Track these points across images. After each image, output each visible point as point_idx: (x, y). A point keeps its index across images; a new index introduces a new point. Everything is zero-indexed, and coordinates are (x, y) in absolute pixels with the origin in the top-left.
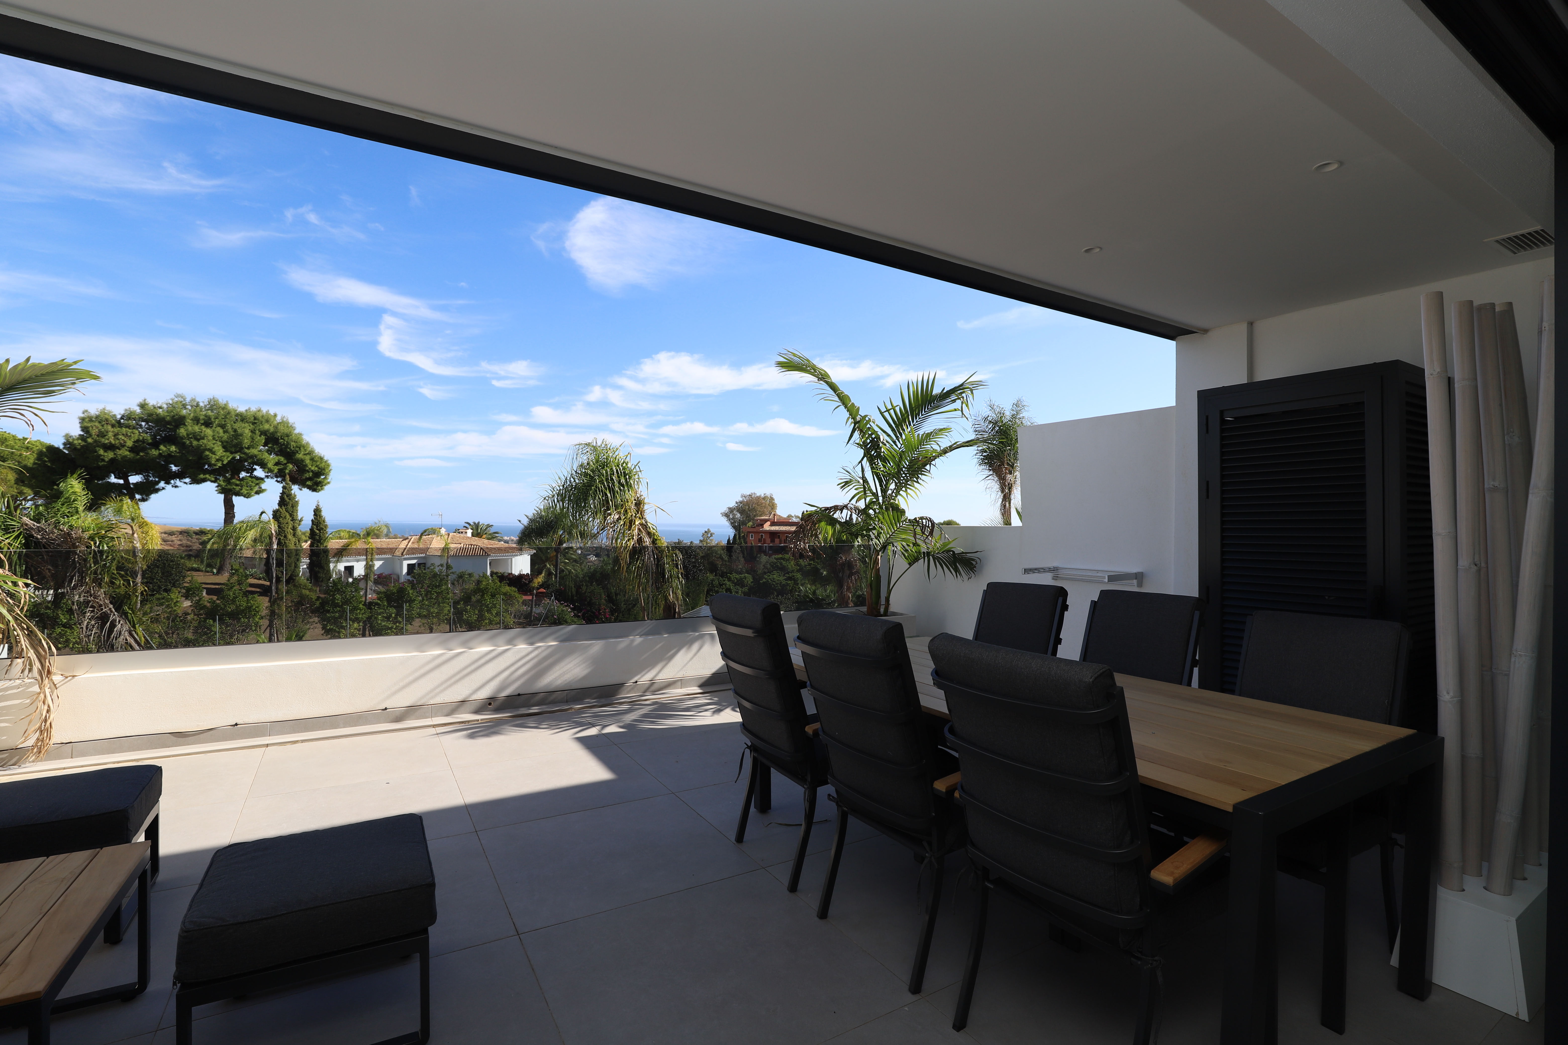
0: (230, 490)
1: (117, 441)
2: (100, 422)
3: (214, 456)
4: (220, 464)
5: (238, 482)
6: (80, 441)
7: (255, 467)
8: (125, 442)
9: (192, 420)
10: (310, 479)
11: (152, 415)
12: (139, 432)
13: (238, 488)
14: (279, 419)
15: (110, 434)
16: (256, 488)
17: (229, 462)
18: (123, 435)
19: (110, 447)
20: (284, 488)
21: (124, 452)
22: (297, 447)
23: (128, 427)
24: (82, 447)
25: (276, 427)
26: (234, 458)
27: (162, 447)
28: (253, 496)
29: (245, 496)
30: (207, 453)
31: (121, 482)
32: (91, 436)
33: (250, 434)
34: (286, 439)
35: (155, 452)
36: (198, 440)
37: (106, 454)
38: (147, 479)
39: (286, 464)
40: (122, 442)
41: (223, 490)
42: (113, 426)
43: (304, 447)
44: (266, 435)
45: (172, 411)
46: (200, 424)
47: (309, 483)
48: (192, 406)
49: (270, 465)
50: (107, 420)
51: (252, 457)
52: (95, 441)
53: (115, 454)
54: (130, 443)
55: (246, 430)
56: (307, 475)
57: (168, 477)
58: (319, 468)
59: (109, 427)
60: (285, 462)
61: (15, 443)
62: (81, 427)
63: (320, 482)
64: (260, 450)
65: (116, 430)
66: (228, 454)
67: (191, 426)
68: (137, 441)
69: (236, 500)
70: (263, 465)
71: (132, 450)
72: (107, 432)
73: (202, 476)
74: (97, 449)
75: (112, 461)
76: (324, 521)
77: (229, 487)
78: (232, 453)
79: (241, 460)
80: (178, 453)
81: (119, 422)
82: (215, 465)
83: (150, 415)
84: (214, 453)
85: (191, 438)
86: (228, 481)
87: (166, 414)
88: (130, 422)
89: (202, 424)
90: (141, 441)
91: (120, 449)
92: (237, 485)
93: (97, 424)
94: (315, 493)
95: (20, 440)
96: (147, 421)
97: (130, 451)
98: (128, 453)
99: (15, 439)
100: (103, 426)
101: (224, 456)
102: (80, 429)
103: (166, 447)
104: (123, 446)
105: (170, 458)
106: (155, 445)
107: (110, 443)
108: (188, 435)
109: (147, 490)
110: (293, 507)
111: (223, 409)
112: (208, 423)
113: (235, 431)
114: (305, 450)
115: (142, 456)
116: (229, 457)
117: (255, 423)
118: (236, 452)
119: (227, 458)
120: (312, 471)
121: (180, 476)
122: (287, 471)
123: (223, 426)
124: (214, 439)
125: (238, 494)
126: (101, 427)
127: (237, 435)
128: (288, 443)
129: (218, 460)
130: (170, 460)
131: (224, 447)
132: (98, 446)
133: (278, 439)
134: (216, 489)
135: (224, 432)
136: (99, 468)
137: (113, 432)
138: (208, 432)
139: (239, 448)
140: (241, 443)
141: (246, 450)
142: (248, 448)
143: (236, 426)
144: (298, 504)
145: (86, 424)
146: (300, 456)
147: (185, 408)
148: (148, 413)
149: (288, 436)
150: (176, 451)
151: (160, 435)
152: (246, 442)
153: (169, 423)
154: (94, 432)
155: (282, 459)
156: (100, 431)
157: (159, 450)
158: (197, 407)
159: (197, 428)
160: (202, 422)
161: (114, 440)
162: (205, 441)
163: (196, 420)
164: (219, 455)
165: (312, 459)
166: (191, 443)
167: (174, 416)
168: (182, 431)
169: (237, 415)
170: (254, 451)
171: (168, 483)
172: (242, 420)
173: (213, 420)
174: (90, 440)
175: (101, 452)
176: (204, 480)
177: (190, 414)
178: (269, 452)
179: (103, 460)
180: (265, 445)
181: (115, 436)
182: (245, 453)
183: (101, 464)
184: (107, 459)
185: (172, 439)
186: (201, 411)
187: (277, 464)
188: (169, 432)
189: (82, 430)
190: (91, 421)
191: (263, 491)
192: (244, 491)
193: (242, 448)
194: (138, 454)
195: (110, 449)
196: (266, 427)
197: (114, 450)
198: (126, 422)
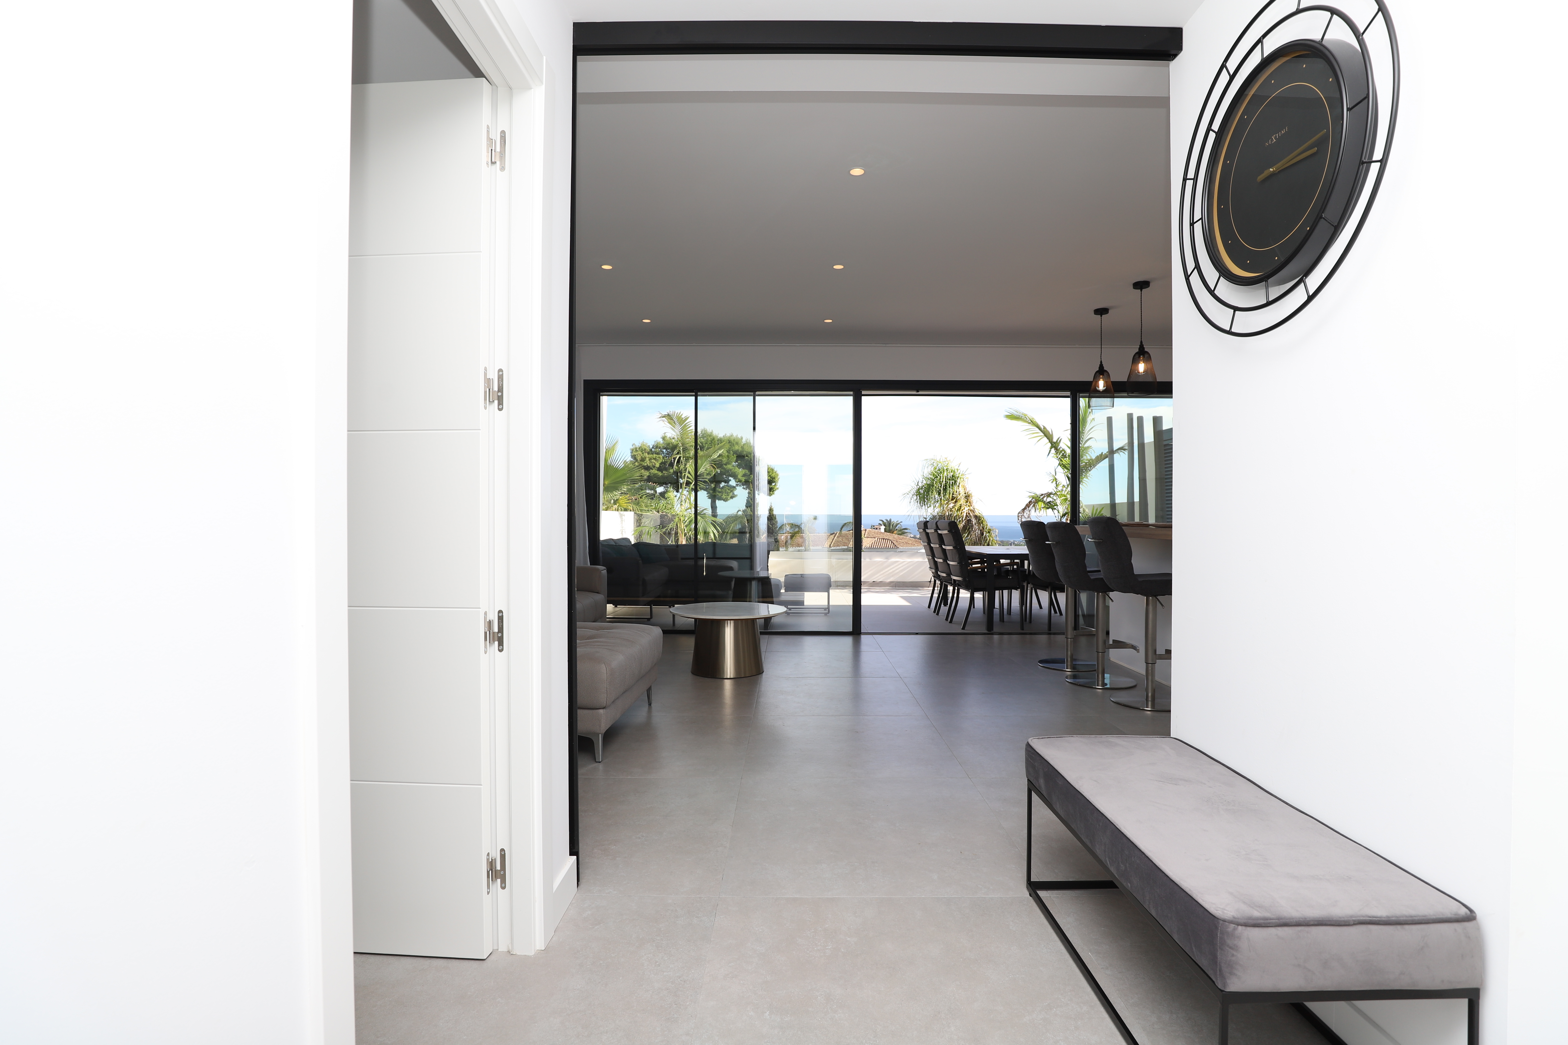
0: (715, 496)
1: (651, 464)
4: (709, 478)
5: (720, 490)
6: (631, 464)
7: (730, 478)
11: (669, 444)
12: (662, 457)
13: (719, 495)
14: (744, 441)
15: (647, 459)
16: (731, 494)
17: (714, 476)
18: (654, 459)
21: (654, 471)
23: (656, 453)
24: (632, 468)
25: (742, 447)
26: (717, 473)
28: (729, 500)
29: (724, 500)
32: (637, 461)
33: (727, 454)
35: (671, 470)
39: (749, 475)
40: (654, 464)
41: (712, 497)
42: (648, 453)
44: (737, 454)
49: (740, 477)
50: (645, 450)
51: (728, 471)
52: (639, 464)
53: (650, 473)
54: (658, 465)
58: (772, 477)
59: (647, 454)
60: (749, 473)
62: (632, 455)
63: (772, 488)
64: (733, 466)
65: (651, 456)
66: (714, 469)
68: (662, 463)
69: (719, 503)
70: (735, 476)
71: (659, 469)
72: (645, 458)
73: (698, 487)
75: (648, 477)
76: (775, 519)
77: (714, 494)
78: (716, 469)
79: (722, 474)
81: (651, 450)
83: (668, 444)
86: (714, 490)
88: (657, 449)
91: (652, 469)
92: (719, 492)
93: (640, 453)
94: (769, 496)
96: (665, 449)
97: (658, 470)
98: (656, 472)
100: (643, 453)
101: (711, 472)
104: (654, 467)
107: (647, 465)
110: (755, 507)
111: (710, 436)
115: (664, 473)
116: (714, 472)
117: (730, 445)
118: (718, 468)
121: (686, 486)
122: (750, 481)
125: (720, 499)
126: (642, 455)
132: (640, 468)
133: (742, 456)
134: (707, 495)
137: (649, 457)
139: (720, 465)
140: (721, 461)
142: (726, 465)
144: (758, 505)
145: (634, 453)
152: (725, 460)
153: (678, 449)
154: (639, 458)
156: (641, 458)
161: (649, 463)
169: (718, 440)
170: (729, 467)
172: (722, 444)
174: (636, 464)
175: (642, 472)
176: (699, 490)
178: (739, 466)
180: (736, 461)
181: (649, 460)
182: (724, 469)
187: (744, 475)
189: (632, 457)
190: (637, 451)
191: (736, 496)
192: (724, 497)
193: (723, 465)
194: (662, 473)
195: (647, 470)
196: (737, 448)
197: (649, 470)
198: (655, 450)
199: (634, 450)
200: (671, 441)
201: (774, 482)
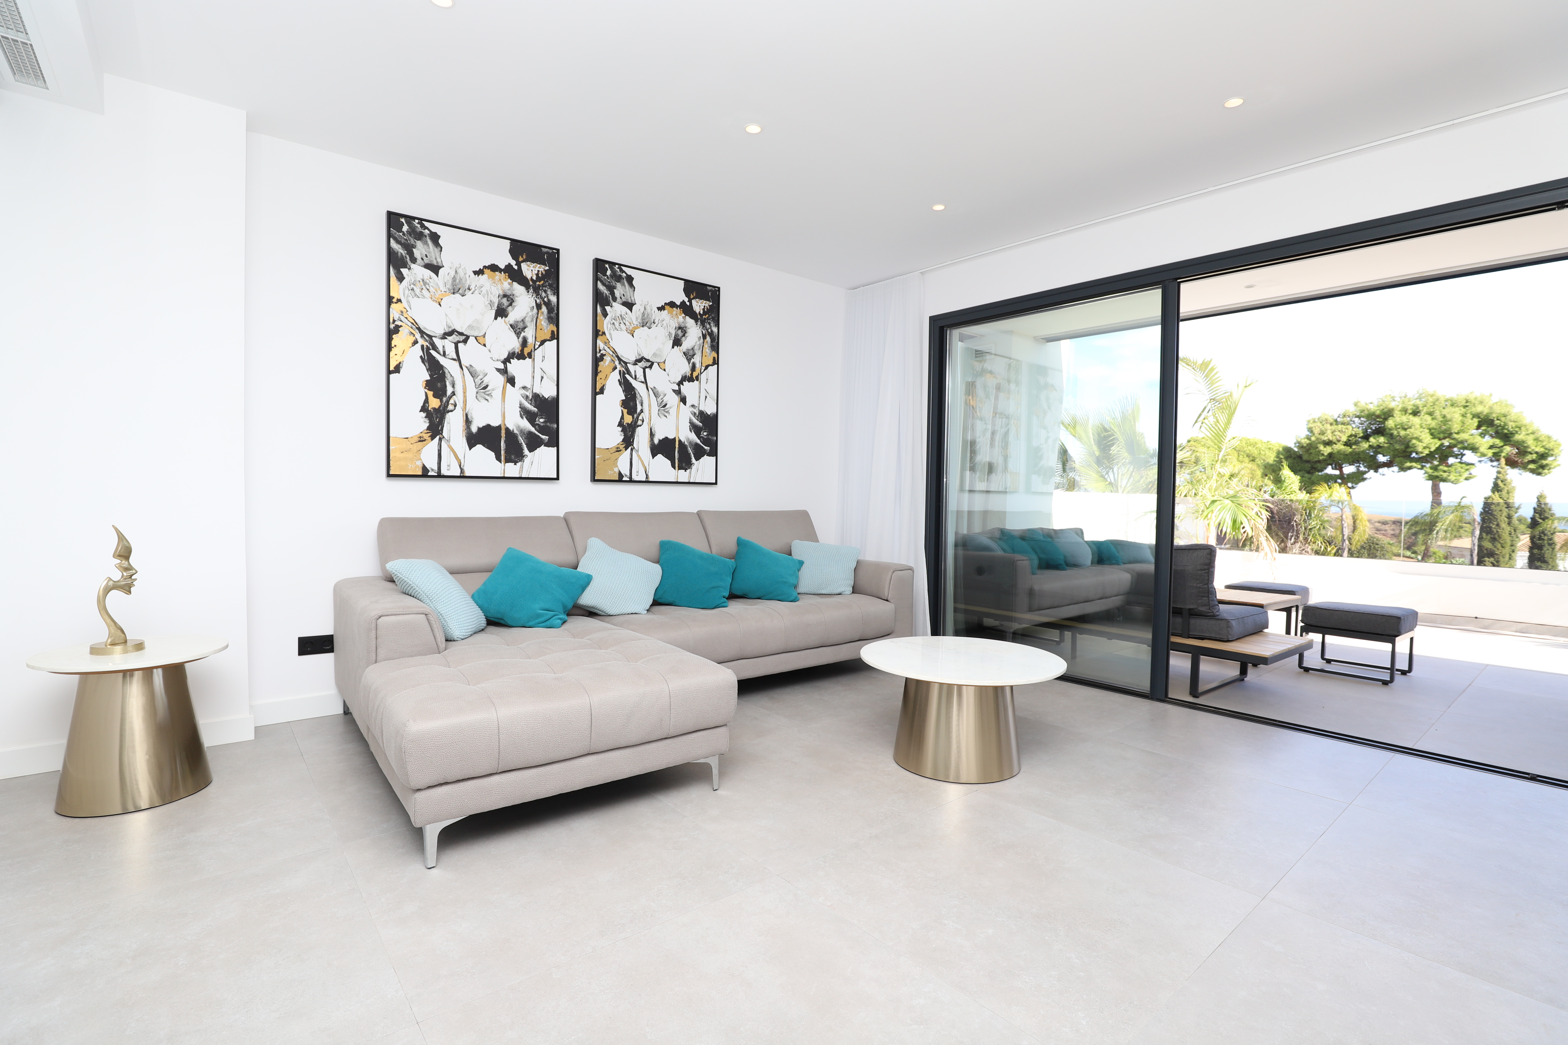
0: (1437, 477)
1: (1334, 437)
2: (1321, 422)
3: (1420, 444)
4: (1427, 452)
5: (1446, 469)
6: (1306, 440)
7: (1466, 452)
8: (1340, 438)
9: (1400, 411)
10: (1533, 462)
11: (1364, 411)
12: (1353, 428)
13: (1445, 475)
14: (1495, 399)
15: (1329, 432)
16: (1466, 475)
17: (1437, 449)
18: (1339, 431)
19: (1329, 443)
20: (1499, 472)
21: (1339, 447)
22: (1517, 427)
23: (1343, 424)
24: (1308, 445)
25: (1491, 408)
26: (1442, 445)
27: (1372, 439)
28: (1462, 481)
29: (1452, 482)
30: (1414, 441)
31: (1337, 472)
32: (1314, 434)
33: (1461, 418)
34: (1503, 419)
35: (1365, 445)
36: (1405, 429)
37: (1325, 449)
38: (1358, 469)
39: (1502, 446)
40: (1338, 438)
41: (1431, 478)
42: (1331, 424)
43: (1525, 426)
44: (1479, 417)
45: (1381, 405)
46: (1407, 414)
47: (1532, 466)
48: (1401, 398)
49: (1483, 449)
50: (1326, 420)
51: (1462, 442)
52: (1317, 439)
53: (1332, 449)
54: (1344, 438)
55: (1455, 416)
56: (1529, 457)
57: (1376, 466)
58: (1546, 449)
59: (1328, 426)
60: (1502, 444)
61: (1262, 445)
62: (1307, 428)
63: (1547, 465)
64: (1471, 434)
65: (1334, 427)
66: (1436, 441)
67: (1400, 417)
68: (1351, 436)
69: (1442, 485)
70: (1474, 449)
71: (1347, 444)
72: (1326, 430)
73: (1408, 464)
74: (1319, 445)
75: (1330, 455)
76: (1550, 510)
77: (1436, 474)
78: (1440, 439)
79: (1450, 447)
80: (1387, 443)
81: (1336, 421)
82: (1422, 453)
83: (1362, 411)
84: (1420, 441)
85: (1399, 428)
86: (1435, 468)
87: (1377, 408)
88: (1345, 419)
89: (1410, 414)
90: (1354, 436)
91: (1336, 444)
92: (1445, 472)
93: (1319, 424)
94: (1539, 477)
95: (1265, 443)
96: (1359, 417)
97: (1344, 445)
98: (1343, 447)
99: (1262, 443)
100: (1323, 425)
101: (1431, 443)
102: (1306, 430)
103: (1375, 438)
104: (1339, 441)
105: (1378, 449)
106: (1366, 437)
107: (1329, 439)
108: (1396, 426)
109: (1358, 478)
110: (1508, 493)
111: (1432, 396)
112: (1415, 413)
113: (1444, 417)
114: (1527, 430)
115: (1355, 449)
116: (1436, 444)
117: (1467, 406)
118: (1444, 438)
119: (1435, 444)
120: (1537, 453)
121: (1388, 465)
122: (1503, 454)
123: (1431, 414)
124: (1421, 427)
125: (1444, 480)
126: (1321, 427)
127: (1445, 420)
128: (1506, 424)
129: (1425, 448)
130: (1379, 450)
131: (1432, 434)
132: (1319, 443)
133: (1493, 421)
134: (1424, 476)
135: (1433, 419)
136: (1319, 461)
137: (1331, 429)
138: (1416, 420)
139: (1448, 434)
140: (1450, 429)
141: (1455, 436)
142: (1458, 433)
143: (1445, 412)
144: (1514, 490)
145: (1311, 425)
146: (1518, 437)
147: (1394, 400)
148: (1360, 410)
149: (1505, 416)
150: (1384, 442)
151: (1371, 429)
152: (1456, 427)
153: (1378, 417)
154: (1316, 431)
155: (1498, 442)
156: (1321, 430)
157: (1369, 442)
158: (1405, 397)
159: (1404, 419)
160: (1410, 411)
161: (1332, 437)
162: (1412, 430)
163: (1405, 411)
164: (1426, 443)
165: (1537, 440)
166: (1398, 433)
167: (1383, 410)
168: (1390, 423)
169: (1446, 401)
170: (1462, 436)
171: (1376, 471)
172: (1452, 405)
173: (1421, 408)
174: (1313, 439)
175: (1321, 447)
176: (1410, 468)
177: (1398, 406)
178: (1482, 435)
179: (1323, 455)
180: (1478, 428)
181: (1332, 433)
182: (1454, 439)
183: (1321, 458)
184: (1326, 454)
185: (1380, 432)
186: (1409, 401)
187: (1491, 447)
188: (1378, 424)
189: (1308, 431)
190: (1314, 422)
191: (1474, 476)
192: (1452, 477)
193: (1451, 434)
194: (1351, 448)
195: (1329, 445)
196: (1479, 409)
197: (1332, 445)
198: (1342, 420)
199: (1311, 422)
200: (1367, 407)
201: (1552, 455)
